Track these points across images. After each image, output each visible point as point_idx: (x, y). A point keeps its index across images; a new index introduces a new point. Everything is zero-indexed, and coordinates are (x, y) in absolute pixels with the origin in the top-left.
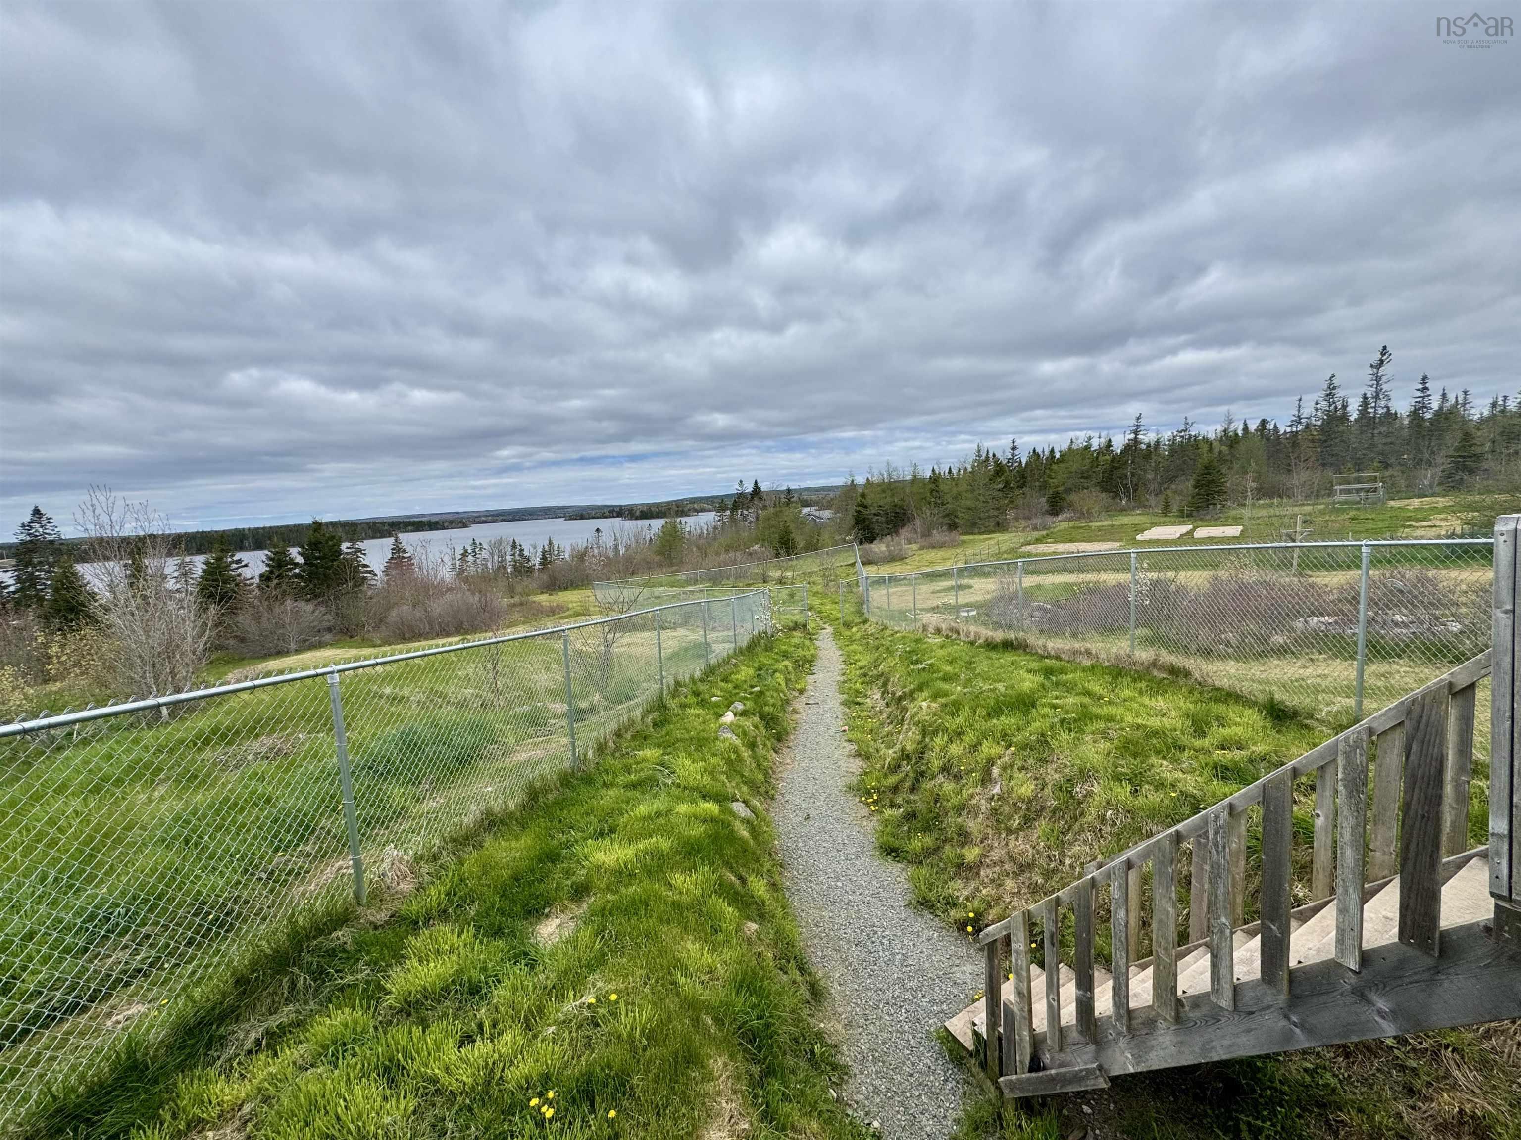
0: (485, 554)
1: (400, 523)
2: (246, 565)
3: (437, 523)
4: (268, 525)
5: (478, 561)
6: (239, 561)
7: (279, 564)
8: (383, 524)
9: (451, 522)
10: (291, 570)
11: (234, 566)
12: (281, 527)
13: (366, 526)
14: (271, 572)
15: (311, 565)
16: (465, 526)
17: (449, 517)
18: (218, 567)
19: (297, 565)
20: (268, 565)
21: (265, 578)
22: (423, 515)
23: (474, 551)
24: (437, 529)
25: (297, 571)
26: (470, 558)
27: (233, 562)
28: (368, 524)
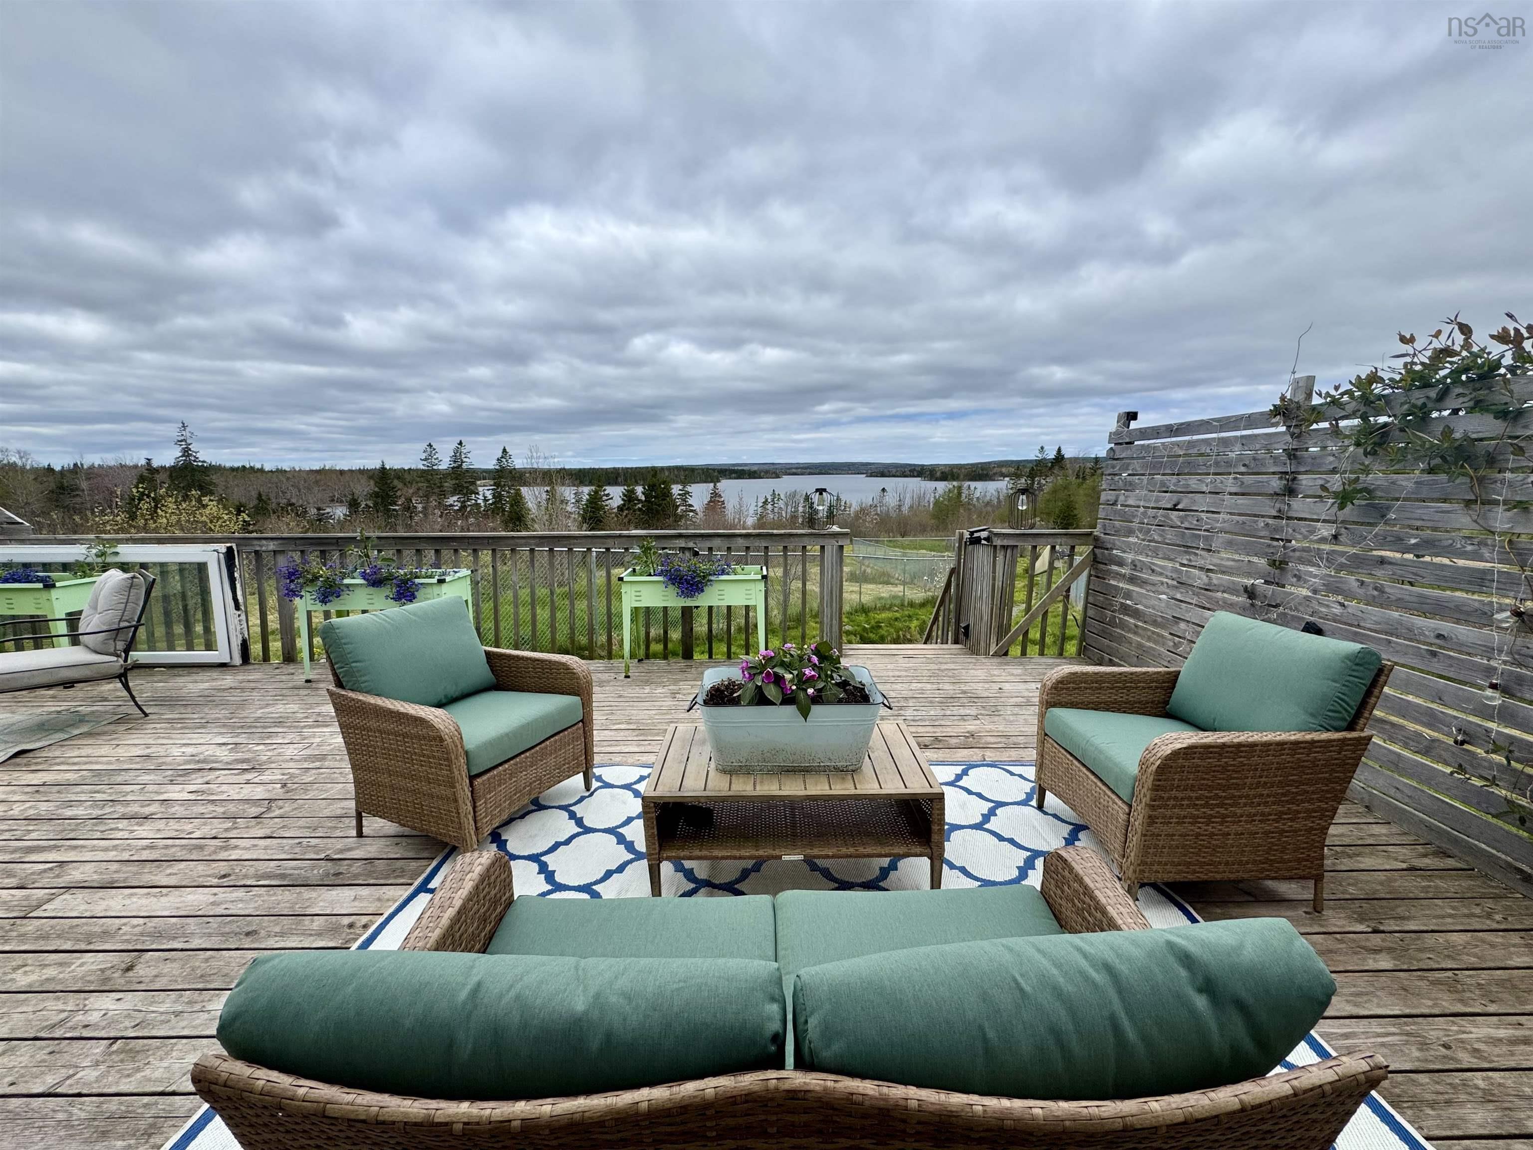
0: (781, 504)
1: (726, 470)
2: (612, 498)
3: (755, 472)
4: (635, 466)
5: (776, 510)
6: (608, 495)
7: (629, 497)
8: (714, 470)
9: (767, 472)
10: (636, 504)
11: (605, 498)
12: (643, 468)
13: (700, 471)
14: (624, 505)
15: (649, 502)
16: (778, 477)
17: (766, 467)
18: (596, 498)
19: (640, 501)
20: (623, 500)
21: (620, 508)
22: (746, 465)
23: (773, 501)
24: (755, 478)
25: (640, 506)
26: (769, 507)
27: (605, 495)
28: (703, 469)
